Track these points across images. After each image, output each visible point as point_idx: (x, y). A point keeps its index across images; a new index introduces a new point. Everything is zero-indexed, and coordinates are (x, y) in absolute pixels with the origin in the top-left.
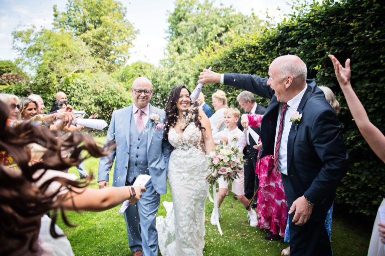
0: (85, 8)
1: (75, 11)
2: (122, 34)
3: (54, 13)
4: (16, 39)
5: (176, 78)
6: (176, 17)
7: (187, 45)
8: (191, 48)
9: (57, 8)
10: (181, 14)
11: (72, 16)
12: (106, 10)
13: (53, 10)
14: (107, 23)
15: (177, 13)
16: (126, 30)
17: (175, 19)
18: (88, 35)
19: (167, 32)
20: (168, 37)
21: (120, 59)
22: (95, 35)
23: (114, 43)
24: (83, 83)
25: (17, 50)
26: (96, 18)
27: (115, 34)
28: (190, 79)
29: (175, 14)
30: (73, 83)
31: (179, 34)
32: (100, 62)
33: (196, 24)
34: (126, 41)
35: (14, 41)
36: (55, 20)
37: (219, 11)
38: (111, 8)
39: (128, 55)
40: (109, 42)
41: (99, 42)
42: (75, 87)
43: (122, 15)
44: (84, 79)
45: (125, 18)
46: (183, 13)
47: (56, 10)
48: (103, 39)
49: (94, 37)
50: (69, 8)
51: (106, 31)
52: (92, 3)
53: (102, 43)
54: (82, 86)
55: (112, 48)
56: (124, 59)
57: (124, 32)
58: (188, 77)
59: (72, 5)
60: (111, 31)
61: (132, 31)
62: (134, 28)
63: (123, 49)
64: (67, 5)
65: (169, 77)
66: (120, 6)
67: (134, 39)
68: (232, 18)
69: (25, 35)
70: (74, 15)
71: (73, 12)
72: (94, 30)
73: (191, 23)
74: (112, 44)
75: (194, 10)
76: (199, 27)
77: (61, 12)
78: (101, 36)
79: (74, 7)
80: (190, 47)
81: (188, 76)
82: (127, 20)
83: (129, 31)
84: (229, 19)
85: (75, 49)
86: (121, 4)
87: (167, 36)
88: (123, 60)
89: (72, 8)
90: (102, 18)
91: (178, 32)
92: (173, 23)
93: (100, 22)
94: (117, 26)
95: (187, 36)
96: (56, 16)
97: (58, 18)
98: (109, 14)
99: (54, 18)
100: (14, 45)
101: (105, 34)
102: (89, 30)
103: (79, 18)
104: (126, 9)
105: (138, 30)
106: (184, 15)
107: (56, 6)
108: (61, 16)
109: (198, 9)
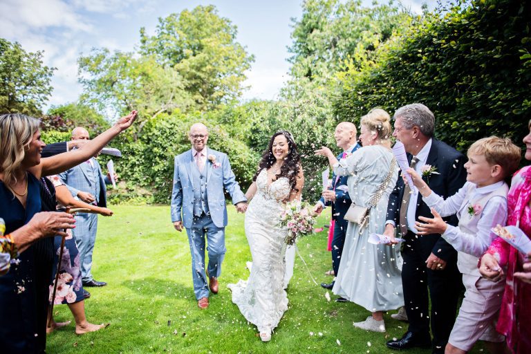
0: (181, 30)
1: (169, 34)
2: (230, 63)
3: (141, 38)
4: (82, 69)
5: (306, 115)
6: (305, 28)
7: (321, 67)
8: (327, 70)
9: (145, 31)
10: (312, 22)
11: (165, 41)
12: (208, 30)
13: (140, 34)
14: (210, 47)
15: (307, 21)
16: (235, 56)
17: (304, 31)
18: (184, 64)
19: (291, 51)
20: (293, 58)
21: (227, 97)
22: (193, 64)
23: (220, 76)
24: (170, 126)
25: (83, 84)
26: (195, 42)
27: (221, 62)
28: (327, 116)
29: (304, 24)
30: (156, 127)
31: (310, 52)
32: (200, 101)
33: (335, 35)
34: (236, 72)
35: (80, 72)
36: (142, 48)
37: (371, 12)
38: (216, 27)
39: (239, 91)
40: (212, 73)
41: (198, 74)
42: (159, 133)
43: (231, 37)
44: (170, 122)
45: (235, 41)
46: (315, 21)
47: (145, 35)
48: (204, 69)
49: (192, 67)
50: (160, 32)
51: (207, 58)
52: (190, 22)
53: (202, 75)
54: (168, 131)
55: (216, 82)
56: (233, 96)
57: (233, 60)
58: (324, 113)
59: (164, 26)
60: (215, 58)
61: (243, 57)
62: (246, 53)
63: (232, 83)
64: (158, 26)
65: (295, 115)
66: (228, 24)
67: (247, 68)
68: (392, 19)
69: (93, 62)
70: (167, 40)
71: (166, 35)
72: (192, 58)
73: (328, 33)
74: (217, 77)
75: (332, 14)
76: (339, 39)
77: (150, 37)
78: (202, 66)
79: (167, 29)
80: (326, 68)
81: (324, 111)
82: (237, 43)
83: (240, 58)
84: (388, 21)
85: (160, 80)
86: (228, 21)
87: (291, 56)
88: (231, 98)
89: (165, 31)
90: (203, 41)
91: (308, 49)
92: (301, 36)
93: (201, 48)
94: (223, 51)
95: (321, 53)
96: (144, 42)
97: (146, 45)
98: (213, 35)
99: (141, 44)
100: (80, 76)
101: (207, 63)
102: (187, 58)
103: (173, 43)
104: (235, 27)
105: (253, 56)
106: (317, 23)
107: (144, 28)
108: (151, 42)
109: (337, 13)
